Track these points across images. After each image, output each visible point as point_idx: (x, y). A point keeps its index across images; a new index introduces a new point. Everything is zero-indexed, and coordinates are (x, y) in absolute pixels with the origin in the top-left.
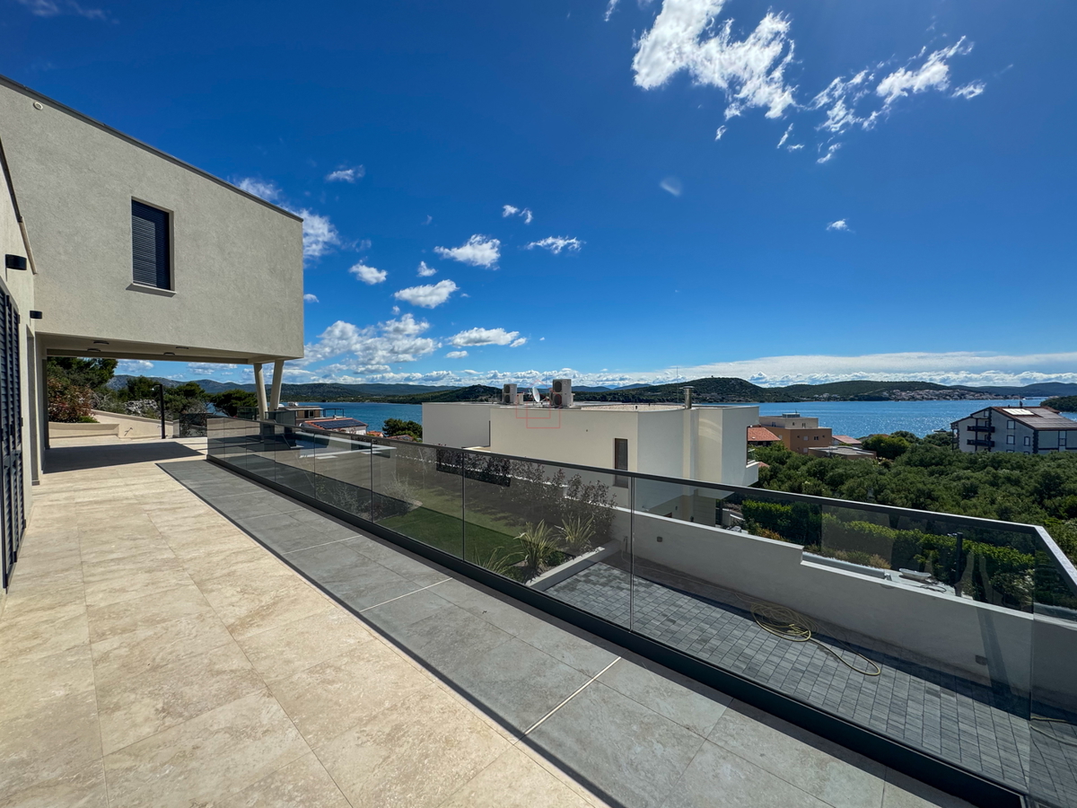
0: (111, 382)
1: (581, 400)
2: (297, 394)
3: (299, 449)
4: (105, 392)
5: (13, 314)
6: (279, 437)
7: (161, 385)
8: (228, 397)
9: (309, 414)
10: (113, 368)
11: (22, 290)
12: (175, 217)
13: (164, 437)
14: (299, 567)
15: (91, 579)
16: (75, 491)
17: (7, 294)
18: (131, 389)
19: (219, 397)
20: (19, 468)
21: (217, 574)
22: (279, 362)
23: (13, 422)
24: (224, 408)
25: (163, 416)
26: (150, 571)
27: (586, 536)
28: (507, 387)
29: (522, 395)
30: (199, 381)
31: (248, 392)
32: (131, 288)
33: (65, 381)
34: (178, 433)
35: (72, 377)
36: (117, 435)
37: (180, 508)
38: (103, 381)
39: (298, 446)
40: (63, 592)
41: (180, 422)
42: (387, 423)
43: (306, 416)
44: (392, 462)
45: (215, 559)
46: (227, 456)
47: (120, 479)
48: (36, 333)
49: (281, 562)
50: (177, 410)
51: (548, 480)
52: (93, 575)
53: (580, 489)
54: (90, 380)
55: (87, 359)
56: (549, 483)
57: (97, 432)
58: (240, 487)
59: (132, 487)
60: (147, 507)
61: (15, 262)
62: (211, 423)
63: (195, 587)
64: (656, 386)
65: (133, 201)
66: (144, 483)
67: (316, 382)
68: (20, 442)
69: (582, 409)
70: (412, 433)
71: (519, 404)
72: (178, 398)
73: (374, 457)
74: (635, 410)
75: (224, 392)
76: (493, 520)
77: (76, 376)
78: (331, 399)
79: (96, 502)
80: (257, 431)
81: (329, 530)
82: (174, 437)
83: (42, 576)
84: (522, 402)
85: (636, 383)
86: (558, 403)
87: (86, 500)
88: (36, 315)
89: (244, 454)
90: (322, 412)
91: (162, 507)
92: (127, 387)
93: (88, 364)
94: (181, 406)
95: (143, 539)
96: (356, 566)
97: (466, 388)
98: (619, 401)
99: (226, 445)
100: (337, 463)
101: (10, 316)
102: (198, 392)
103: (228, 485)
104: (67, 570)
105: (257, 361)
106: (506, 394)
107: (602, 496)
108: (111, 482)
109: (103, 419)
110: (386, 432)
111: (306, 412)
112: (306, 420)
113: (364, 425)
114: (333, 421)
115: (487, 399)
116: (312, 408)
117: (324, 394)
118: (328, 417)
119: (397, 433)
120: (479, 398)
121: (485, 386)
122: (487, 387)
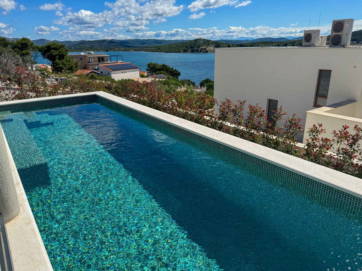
2: (92, 46)
8: (49, 48)
9: (101, 59)
19: (43, 48)
43: (99, 61)
70: (166, 73)
78: (111, 49)
90: (109, 58)
97: (192, 41)
102: (29, 44)
110: (148, 72)
111: (99, 58)
112: (100, 64)
113: (138, 68)
114: (117, 65)
115: (206, 48)
116: (102, 55)
117: (107, 46)
118: (114, 62)
119: (156, 72)
120: (200, 48)
121: (204, 39)
122: (205, 40)
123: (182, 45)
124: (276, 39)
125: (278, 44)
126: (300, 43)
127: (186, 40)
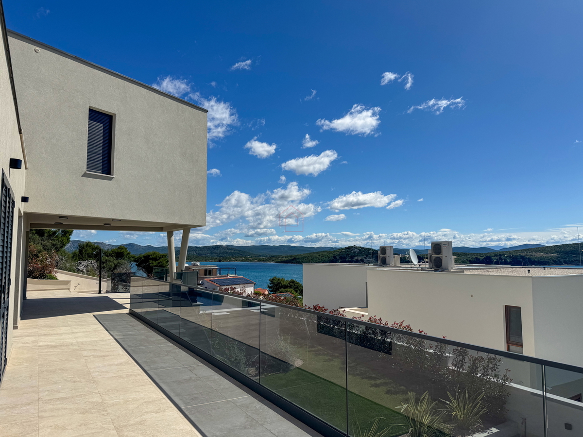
0: (68, 246)
1: (463, 262)
2: (200, 255)
3: (199, 305)
4: (64, 255)
5: (11, 201)
6: (184, 295)
7: (100, 249)
8: (147, 258)
9: (208, 272)
10: (70, 235)
11: (18, 182)
12: (117, 118)
13: (100, 292)
14: (196, 423)
15: (43, 414)
16: (39, 336)
17: (8, 188)
18: (81, 251)
19: (140, 258)
20: (6, 318)
21: (132, 422)
22: (187, 229)
23: (5, 283)
24: (144, 267)
25: (100, 274)
26: (83, 413)
27: (477, 414)
28: (383, 249)
29: (398, 258)
30: (127, 245)
31: (162, 253)
32: (85, 175)
33: (39, 247)
34: (110, 289)
35: (44, 243)
36: (69, 289)
37: (108, 356)
38: (63, 245)
39: (198, 303)
40: (25, 424)
41: (112, 279)
42: (272, 281)
43: (206, 275)
44: (276, 321)
45: (131, 407)
46: (144, 310)
47: (68, 328)
48: (24, 212)
49: (182, 415)
50: (110, 269)
51: (431, 348)
52: (45, 411)
53: (467, 360)
54: (55, 245)
55: (53, 230)
56: (431, 351)
57: (56, 287)
58: (152, 339)
59: (77, 335)
60: (85, 353)
61: (15, 164)
62: (134, 281)
63: (114, 432)
64: (550, 247)
65: (89, 109)
66: (84, 332)
67: (215, 244)
68: (8, 297)
69: (466, 272)
70: (293, 291)
71: (395, 266)
72: (111, 259)
73: (262, 315)
74: (528, 274)
75: (144, 254)
76: (373, 386)
77: (46, 243)
78: (226, 259)
79: (52, 347)
80: (166, 288)
81: (222, 387)
82: (107, 292)
83: (12, 407)
84: (398, 264)
85: (525, 243)
86: (438, 265)
87: (45, 344)
88: (25, 199)
89: (157, 309)
90: (218, 271)
91: (95, 354)
92: (78, 250)
93: (55, 233)
94: (113, 266)
95: (80, 382)
96: (245, 428)
97: (342, 249)
98: (506, 263)
99: (144, 300)
100: (229, 320)
101: (9, 202)
102: (125, 253)
103: (143, 337)
104: (29, 404)
105: (169, 229)
106: (381, 256)
107: (493, 369)
108: (63, 330)
109: (61, 276)
110: (271, 290)
111: (206, 270)
112: (205, 278)
113: (253, 283)
114: (227, 279)
115: (363, 260)
116: (210, 267)
117: (221, 255)
118: (224, 275)
119: (280, 290)
120: (355, 259)
121: (360, 247)
122: (362, 248)
123: (328, 254)
124: (474, 249)
125: (476, 257)
126: (510, 256)
127: (335, 248)
